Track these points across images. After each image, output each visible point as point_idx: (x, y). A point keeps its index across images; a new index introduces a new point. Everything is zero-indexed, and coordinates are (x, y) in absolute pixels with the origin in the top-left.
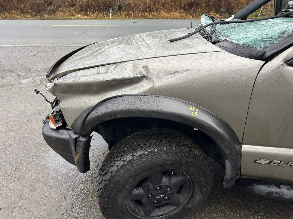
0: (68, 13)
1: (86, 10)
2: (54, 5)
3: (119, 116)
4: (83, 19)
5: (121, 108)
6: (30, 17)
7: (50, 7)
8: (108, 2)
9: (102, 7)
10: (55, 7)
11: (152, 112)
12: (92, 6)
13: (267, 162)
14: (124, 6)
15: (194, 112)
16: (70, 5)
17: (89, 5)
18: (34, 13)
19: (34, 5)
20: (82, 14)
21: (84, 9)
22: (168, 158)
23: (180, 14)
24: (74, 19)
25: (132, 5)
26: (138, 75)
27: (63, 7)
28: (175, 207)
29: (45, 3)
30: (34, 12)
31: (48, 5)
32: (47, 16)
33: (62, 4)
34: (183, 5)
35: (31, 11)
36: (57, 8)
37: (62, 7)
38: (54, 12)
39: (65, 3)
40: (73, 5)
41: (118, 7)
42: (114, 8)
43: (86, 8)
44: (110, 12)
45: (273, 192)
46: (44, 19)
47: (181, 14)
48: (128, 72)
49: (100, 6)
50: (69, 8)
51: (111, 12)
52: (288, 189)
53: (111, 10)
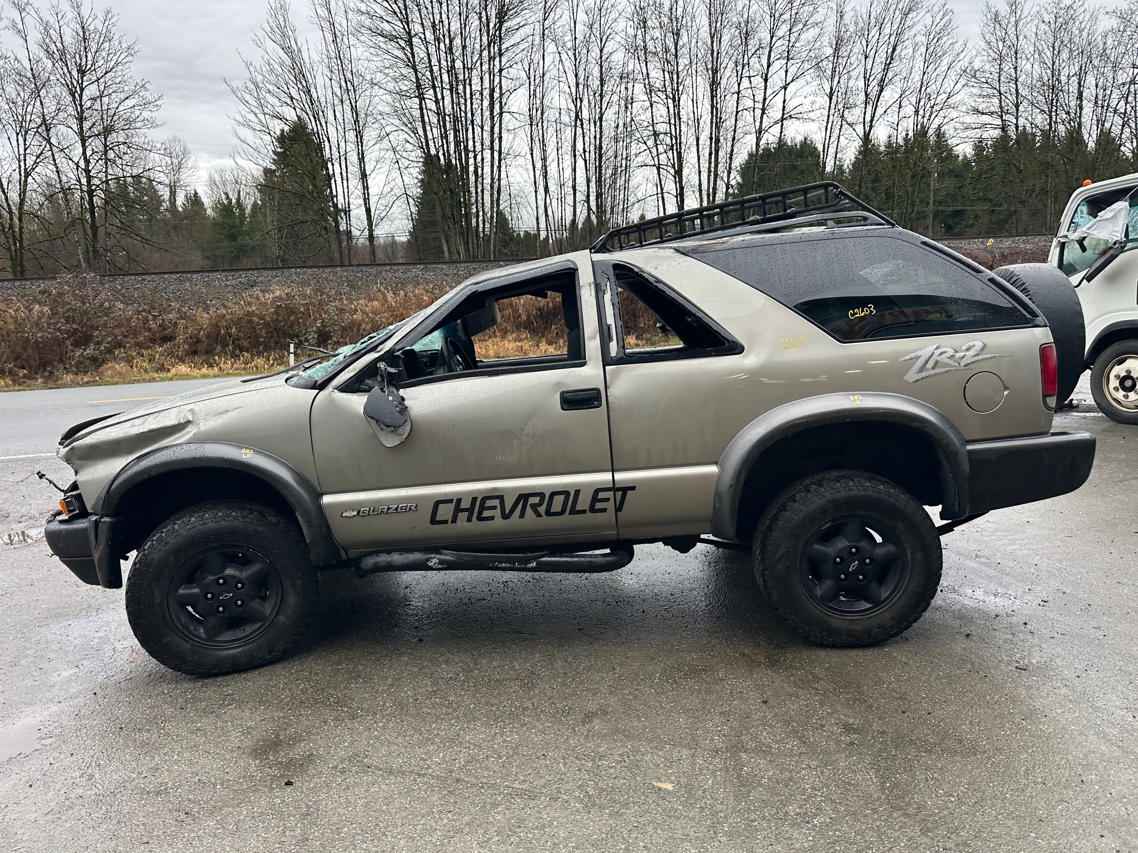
0: (145, 364)
1: (209, 352)
2: (99, 343)
3: (153, 473)
4: (195, 378)
5: (157, 462)
6: (7, 386)
7: (85, 350)
8: (282, 324)
9: (262, 337)
10: (102, 348)
11: (194, 459)
12: (230, 336)
13: (355, 513)
14: (334, 330)
15: (246, 454)
16: (153, 340)
17: (218, 334)
18: (25, 371)
19: (25, 349)
20: (195, 364)
21: (201, 347)
22: (224, 524)
23: (517, 343)
24: (163, 380)
25: (363, 326)
26: (181, 421)
27: (128, 345)
28: (259, 625)
29: (68, 339)
30: (23, 368)
31: (77, 344)
32: (69, 378)
33: (126, 336)
34: (524, 317)
35: (15, 366)
36: (109, 351)
37: (125, 347)
38: (97, 363)
39: (136, 334)
40: (166, 339)
41: (316, 336)
42: (303, 339)
43: (209, 345)
44: (288, 351)
45: (378, 562)
46: (58, 388)
47: (520, 344)
48: (170, 420)
49: (257, 337)
50: (150, 348)
51: (292, 350)
52: (400, 554)
53: (292, 346)
